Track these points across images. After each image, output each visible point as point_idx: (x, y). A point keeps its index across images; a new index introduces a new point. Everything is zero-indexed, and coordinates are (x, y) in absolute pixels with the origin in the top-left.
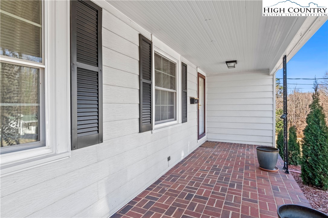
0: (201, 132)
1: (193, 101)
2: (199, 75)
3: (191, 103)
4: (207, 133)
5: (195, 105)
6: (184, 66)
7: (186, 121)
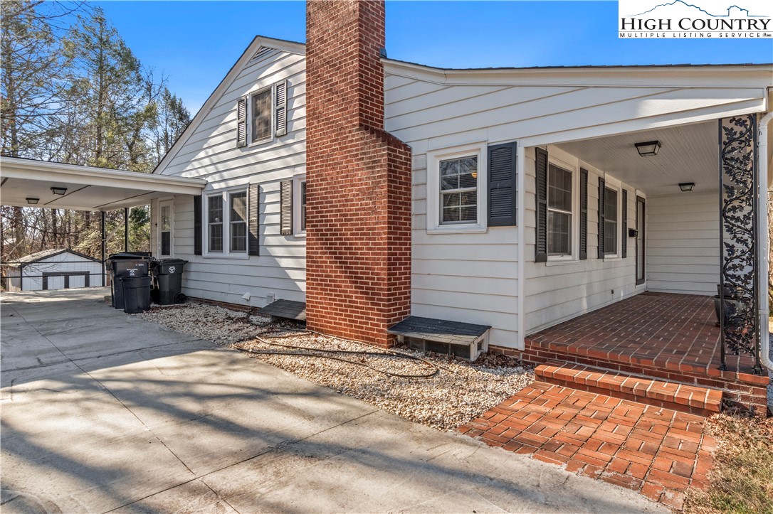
0: (640, 276)
1: (632, 233)
2: (638, 198)
3: (630, 236)
4: (647, 280)
5: (634, 239)
6: (625, 192)
7: (626, 257)
